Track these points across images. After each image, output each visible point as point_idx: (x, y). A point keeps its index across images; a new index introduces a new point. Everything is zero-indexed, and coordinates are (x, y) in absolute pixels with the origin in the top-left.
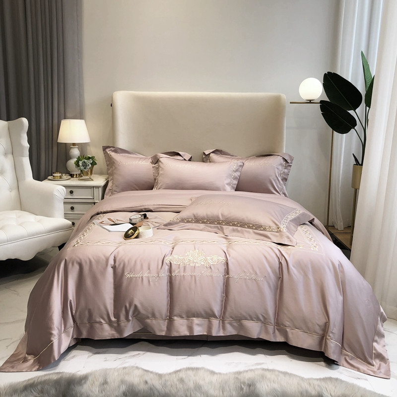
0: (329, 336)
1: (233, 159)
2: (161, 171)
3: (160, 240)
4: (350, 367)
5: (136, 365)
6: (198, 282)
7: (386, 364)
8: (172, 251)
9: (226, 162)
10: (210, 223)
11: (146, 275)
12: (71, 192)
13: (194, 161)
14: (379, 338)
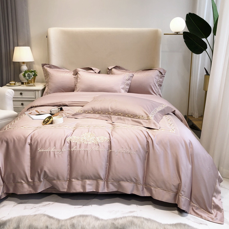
0: (181, 193)
1: (127, 72)
2: (79, 80)
3: (65, 125)
4: (195, 215)
6: (89, 155)
7: (221, 212)
8: (73, 133)
9: (122, 74)
10: (103, 114)
11: (52, 150)
12: (21, 94)
13: (101, 73)
14: (216, 194)
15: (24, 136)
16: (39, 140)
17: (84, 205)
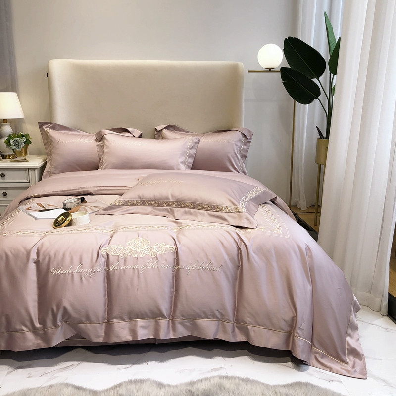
0: (297, 333)
1: (188, 134)
2: (106, 149)
3: (96, 227)
4: (321, 366)
5: (66, 382)
6: (141, 276)
7: (361, 360)
8: (110, 240)
9: (180, 138)
10: (158, 206)
11: (77, 270)
12: (3, 176)
13: (144, 138)
14: (352, 331)
15: (25, 249)
16: (52, 254)
17: (133, 364)
